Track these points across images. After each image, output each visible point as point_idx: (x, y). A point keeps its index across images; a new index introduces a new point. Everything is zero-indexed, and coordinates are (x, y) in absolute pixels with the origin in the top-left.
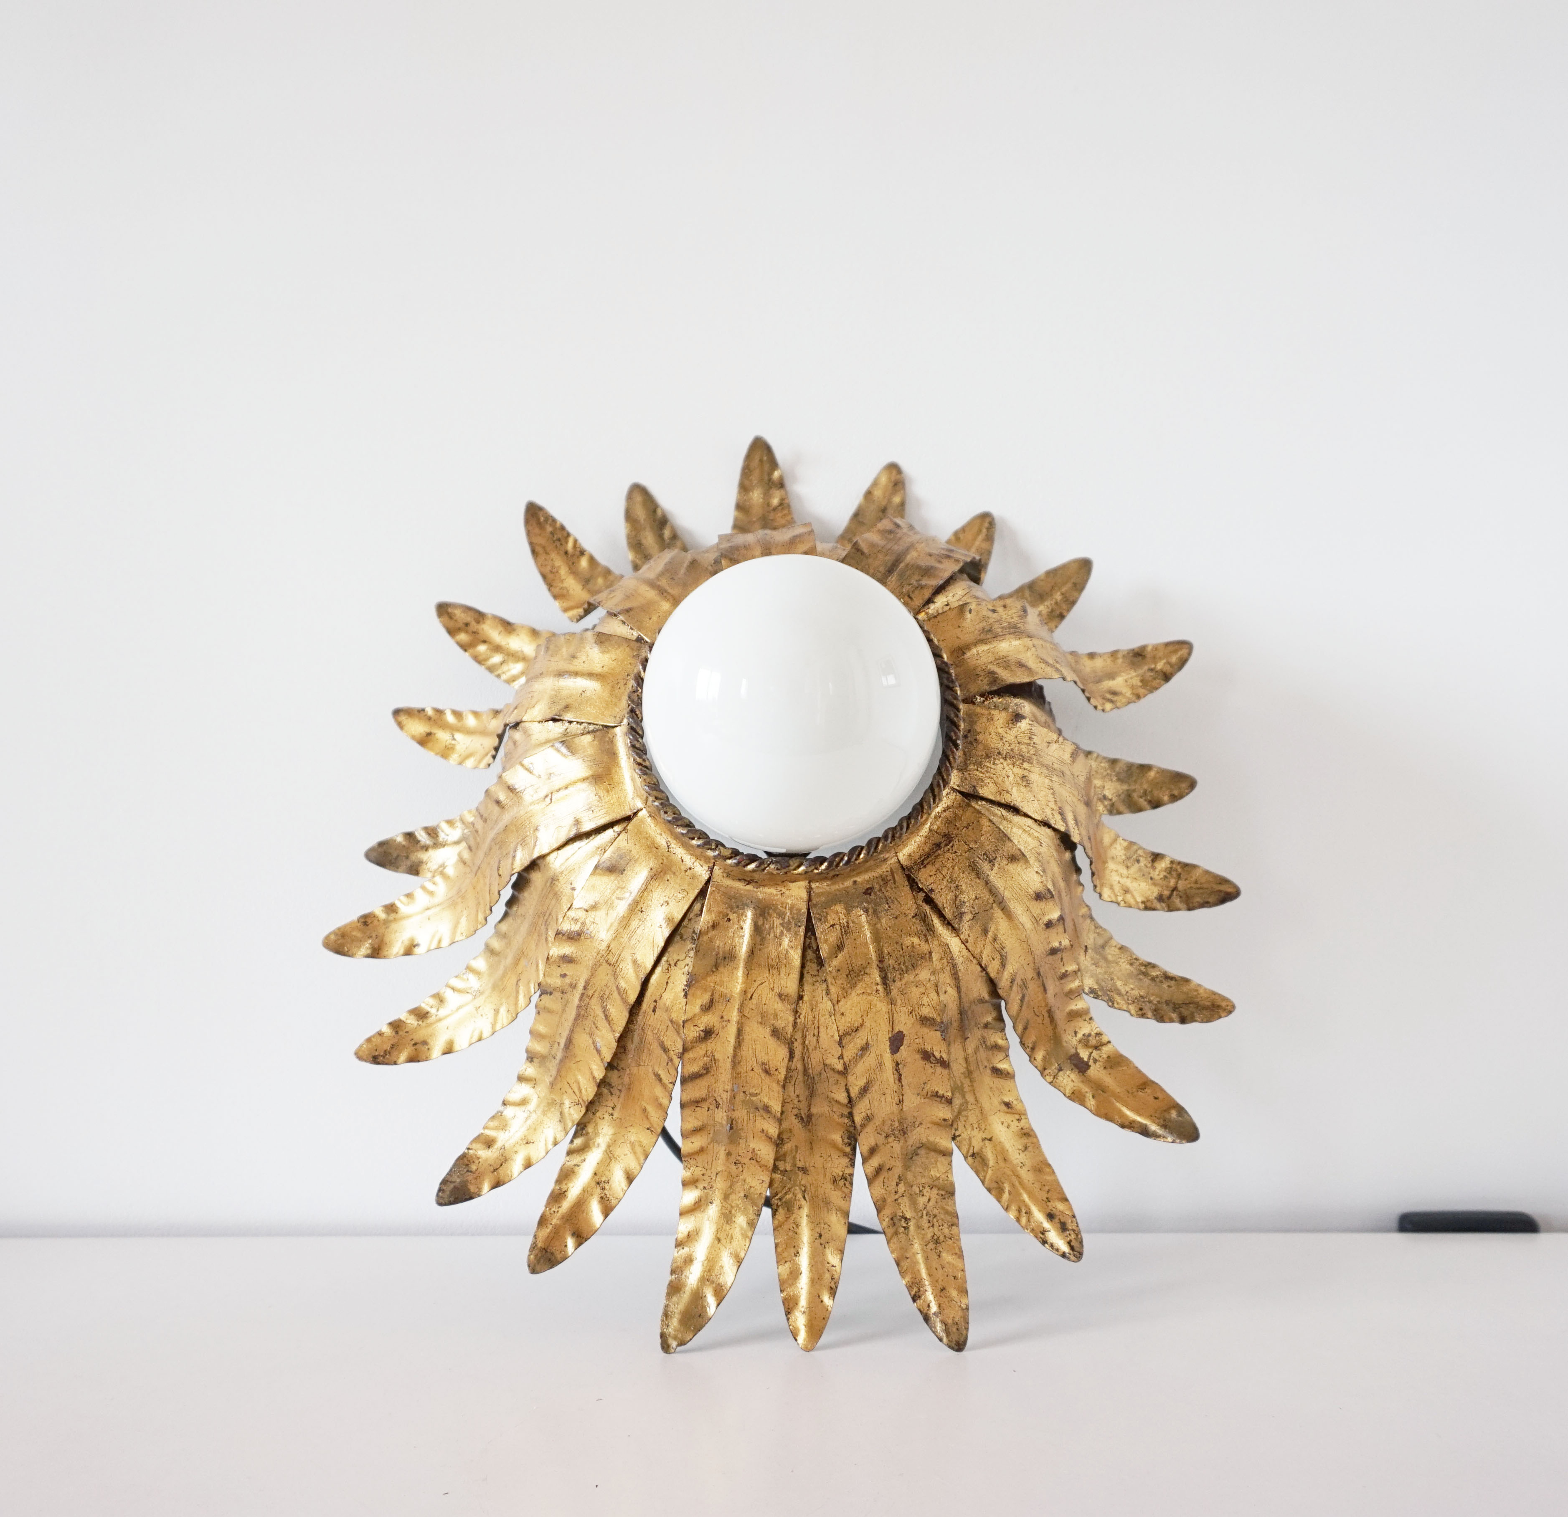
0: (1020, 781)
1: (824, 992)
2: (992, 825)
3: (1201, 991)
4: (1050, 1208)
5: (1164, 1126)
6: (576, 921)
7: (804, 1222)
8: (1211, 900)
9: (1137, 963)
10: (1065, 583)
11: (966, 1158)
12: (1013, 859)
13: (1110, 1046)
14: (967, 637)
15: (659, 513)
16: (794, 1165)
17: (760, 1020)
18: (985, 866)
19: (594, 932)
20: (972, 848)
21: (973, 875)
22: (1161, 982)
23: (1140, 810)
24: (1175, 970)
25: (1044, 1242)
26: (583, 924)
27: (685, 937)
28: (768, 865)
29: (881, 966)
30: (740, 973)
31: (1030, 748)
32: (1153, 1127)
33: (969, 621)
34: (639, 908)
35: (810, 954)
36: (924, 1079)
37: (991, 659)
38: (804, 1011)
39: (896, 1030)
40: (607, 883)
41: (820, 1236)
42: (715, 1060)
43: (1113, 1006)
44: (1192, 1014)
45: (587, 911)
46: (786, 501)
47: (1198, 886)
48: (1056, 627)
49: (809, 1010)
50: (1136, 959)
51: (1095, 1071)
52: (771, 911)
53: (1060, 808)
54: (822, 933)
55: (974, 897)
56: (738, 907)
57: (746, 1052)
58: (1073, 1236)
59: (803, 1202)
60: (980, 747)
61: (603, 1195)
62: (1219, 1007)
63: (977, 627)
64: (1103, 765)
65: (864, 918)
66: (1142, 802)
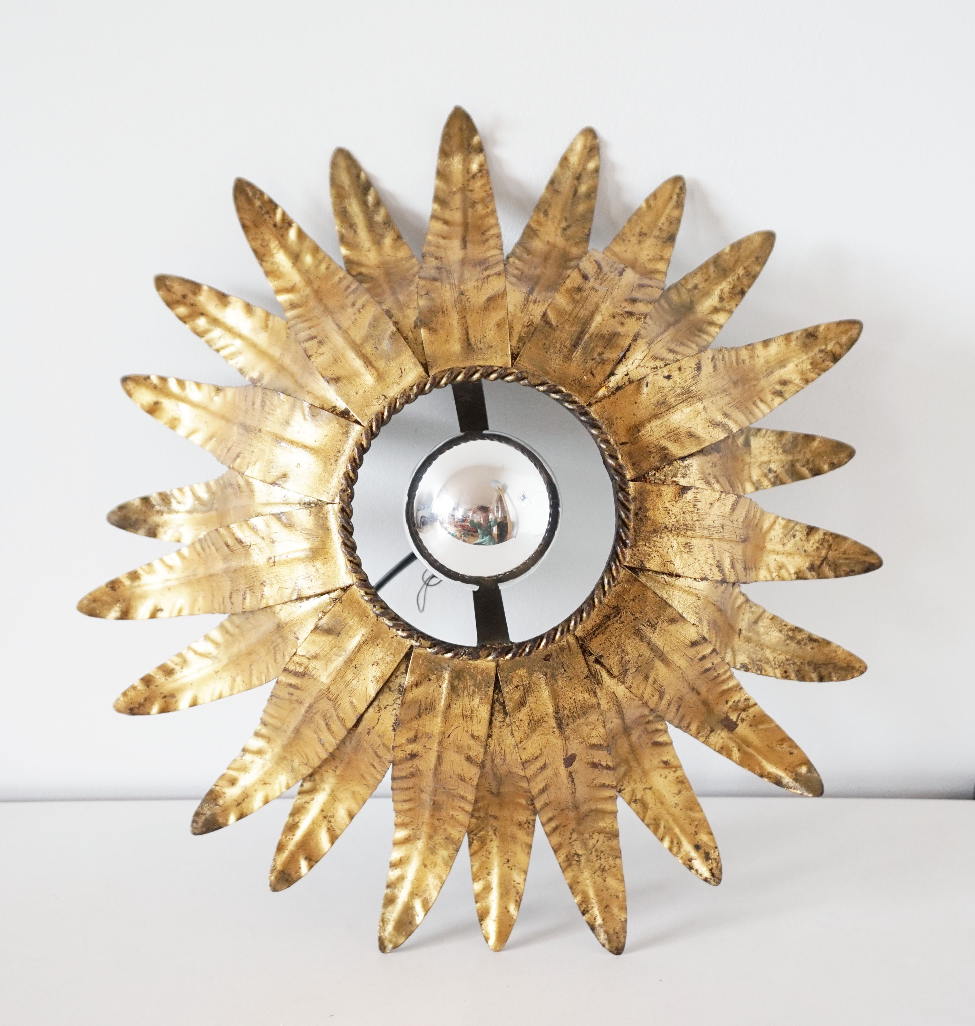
0: (683, 549)
1: (509, 733)
2: (655, 596)
3: (839, 652)
4: (697, 840)
5: (796, 780)
6: (301, 665)
7: (495, 850)
8: (856, 569)
9: (786, 628)
10: (748, 258)
11: (629, 804)
12: (672, 621)
13: (756, 707)
14: (642, 413)
15: (363, 175)
16: (487, 814)
17: (457, 750)
18: (647, 631)
19: (316, 675)
20: (637, 618)
21: (637, 640)
22: (805, 644)
23: (801, 477)
24: (818, 633)
25: (691, 868)
26: (307, 668)
27: (393, 689)
28: (462, 656)
29: (557, 716)
30: (439, 720)
31: (694, 515)
32: (787, 779)
33: (645, 395)
34: (353, 664)
35: (497, 707)
36: (593, 777)
37: (664, 433)
38: (493, 745)
39: (570, 753)
40: (325, 640)
41: (508, 861)
42: (419, 770)
43: (761, 674)
44: (830, 673)
45: (309, 659)
46: (485, 167)
47: (846, 556)
48: (737, 305)
49: (497, 745)
50: (785, 625)
51: (742, 729)
52: (465, 674)
53: (718, 562)
54: (508, 693)
55: (637, 656)
56: (437, 669)
57: (446, 767)
58: (715, 865)
59: (494, 837)
60: (649, 522)
61: (329, 826)
62: (853, 668)
63: (652, 400)
64: (770, 439)
65: (543, 681)
66: (805, 471)
